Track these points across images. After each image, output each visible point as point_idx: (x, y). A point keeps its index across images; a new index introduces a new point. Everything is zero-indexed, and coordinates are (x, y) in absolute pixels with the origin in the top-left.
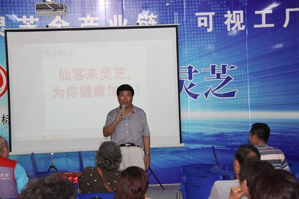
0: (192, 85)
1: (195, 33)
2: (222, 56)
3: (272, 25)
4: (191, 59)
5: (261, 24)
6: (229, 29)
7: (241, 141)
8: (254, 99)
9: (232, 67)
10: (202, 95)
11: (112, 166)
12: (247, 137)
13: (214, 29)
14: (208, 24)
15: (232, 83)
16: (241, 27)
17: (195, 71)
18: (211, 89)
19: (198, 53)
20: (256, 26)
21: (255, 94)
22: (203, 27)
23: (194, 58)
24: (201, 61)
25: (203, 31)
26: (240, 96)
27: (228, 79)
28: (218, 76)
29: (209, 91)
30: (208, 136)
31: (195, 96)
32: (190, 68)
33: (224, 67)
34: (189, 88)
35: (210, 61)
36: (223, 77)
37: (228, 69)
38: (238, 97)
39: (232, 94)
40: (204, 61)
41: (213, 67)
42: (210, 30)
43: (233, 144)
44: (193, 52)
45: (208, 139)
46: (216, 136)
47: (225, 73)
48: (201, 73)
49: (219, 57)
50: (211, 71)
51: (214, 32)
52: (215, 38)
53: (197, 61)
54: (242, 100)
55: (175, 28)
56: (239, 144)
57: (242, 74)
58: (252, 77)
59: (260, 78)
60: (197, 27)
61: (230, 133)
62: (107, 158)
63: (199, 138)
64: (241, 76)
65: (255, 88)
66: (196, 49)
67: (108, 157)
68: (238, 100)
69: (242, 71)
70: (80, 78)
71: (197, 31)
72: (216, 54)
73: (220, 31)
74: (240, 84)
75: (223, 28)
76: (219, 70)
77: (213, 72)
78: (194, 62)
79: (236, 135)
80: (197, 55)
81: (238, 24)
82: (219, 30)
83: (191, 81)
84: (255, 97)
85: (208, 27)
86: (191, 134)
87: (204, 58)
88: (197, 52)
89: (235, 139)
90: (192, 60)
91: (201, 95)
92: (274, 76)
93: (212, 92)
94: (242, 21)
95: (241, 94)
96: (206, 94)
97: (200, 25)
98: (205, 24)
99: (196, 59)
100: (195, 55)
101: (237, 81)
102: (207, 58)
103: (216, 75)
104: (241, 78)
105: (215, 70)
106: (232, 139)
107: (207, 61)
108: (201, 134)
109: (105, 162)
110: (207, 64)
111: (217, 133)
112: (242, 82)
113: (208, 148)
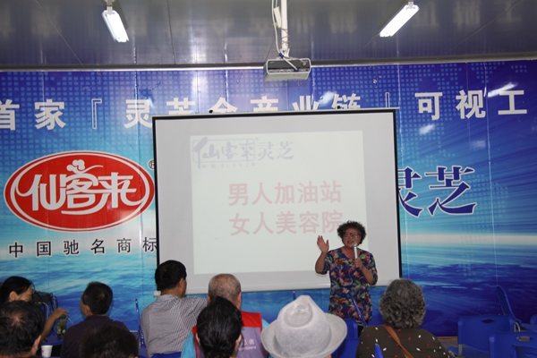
0: (411, 196)
1: (415, 121)
2: (454, 155)
3: (525, 112)
4: (409, 158)
5: (508, 109)
6: (462, 117)
7: (482, 277)
8: (500, 216)
9: (468, 170)
10: (426, 209)
11: (407, 323)
12: (490, 270)
13: (442, 115)
14: (433, 108)
15: (468, 193)
16: (480, 113)
17: (416, 176)
18: (438, 201)
19: (419, 151)
20: (501, 112)
21: (501, 209)
22: (425, 112)
23: (413, 157)
24: (423, 161)
25: (426, 118)
26: (479, 211)
27: (463, 187)
28: (449, 183)
29: (436, 204)
30: (434, 270)
31: (415, 212)
32: (408, 172)
33: (456, 170)
34: (407, 200)
35: (436, 161)
36: (456, 184)
37: (462, 173)
38: (477, 213)
39: (468, 209)
40: (427, 161)
41: (441, 171)
42: (436, 117)
43: (471, 281)
44: (413, 148)
45: (435, 274)
46: (445, 269)
47: (458, 178)
48: (424, 178)
49: (449, 155)
50: (438, 175)
51: (442, 120)
52: (443, 129)
53: (418, 162)
54: (482, 217)
55: (392, 114)
56: (479, 281)
57: (483, 180)
58: (497, 184)
59: (508, 187)
60: (417, 114)
61: (467, 265)
62: (398, 308)
64: (481, 183)
65: (500, 200)
66: (417, 143)
67: (399, 306)
68: (478, 218)
69: (483, 175)
71: (417, 118)
72: (444, 151)
73: (451, 119)
74: (480, 194)
75: (455, 115)
76: (449, 175)
77: (441, 177)
78: (414, 162)
79: (475, 267)
80: (418, 153)
81: (475, 109)
82: (448, 117)
83: (410, 190)
84: (502, 213)
85: (434, 113)
86: (411, 266)
87: (427, 157)
88: (417, 148)
89: (474, 273)
90: (412, 159)
91: (424, 211)
92: (529, 183)
93: (440, 206)
94: (481, 106)
95: (481, 208)
96: (432, 209)
97: (421, 110)
98: (429, 109)
99: (416, 159)
100: (415, 153)
101: (475, 190)
102: (432, 156)
103: (445, 181)
104: (482, 186)
105: (443, 174)
106: (470, 275)
107: (432, 161)
108: (425, 266)
109: (394, 315)
110: (432, 165)
111: (447, 265)
112: (482, 191)
113: (434, 287)
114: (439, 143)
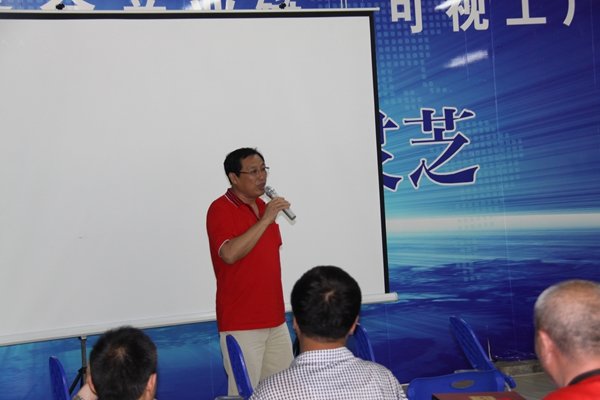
0: (383, 157)
1: (386, 34)
2: (445, 90)
3: (542, 20)
5: (521, 16)
6: (456, 28)
7: (490, 282)
8: (513, 185)
9: (466, 114)
10: (406, 178)
12: (501, 271)
13: (426, 26)
14: (413, 14)
15: (467, 150)
16: (481, 22)
17: (390, 124)
18: (423, 164)
19: (394, 83)
20: (510, 22)
21: (514, 174)
22: (401, 20)
24: (400, 100)
25: (402, 30)
26: (483, 178)
27: (459, 141)
28: (438, 134)
29: (420, 169)
32: (379, 118)
33: (449, 113)
35: (419, 100)
36: (449, 137)
37: (457, 119)
38: (481, 182)
39: (467, 176)
40: (406, 99)
41: (427, 114)
42: (417, 29)
43: (475, 288)
45: (422, 280)
46: (437, 272)
47: (452, 128)
48: (402, 127)
49: (438, 90)
50: (422, 123)
51: (426, 32)
52: (427, 47)
53: (393, 101)
54: (494, 187)
55: (367, 18)
56: (485, 288)
57: (487, 130)
58: (507, 136)
59: (523, 139)
60: (390, 23)
61: (467, 264)
63: (403, 278)
64: (485, 133)
65: (513, 160)
66: (390, 72)
68: (482, 189)
69: (486, 122)
71: (389, 30)
72: (431, 83)
73: (439, 32)
74: (484, 152)
75: (445, 24)
76: (438, 122)
77: (428, 127)
78: (386, 102)
79: (479, 267)
80: (392, 87)
81: (474, 16)
82: (435, 28)
83: (382, 148)
84: (515, 181)
85: (413, 22)
87: (406, 93)
88: (391, 80)
89: (479, 276)
91: (404, 180)
93: (427, 171)
94: (482, 10)
95: (486, 174)
96: (415, 177)
97: (395, 16)
98: (408, 17)
100: (388, 86)
101: (477, 145)
102: (412, 92)
103: (433, 132)
104: (485, 140)
105: (430, 120)
106: (472, 279)
107: (413, 100)
110: (414, 107)
111: (439, 265)
112: (486, 147)
113: (422, 302)
114: (423, 70)
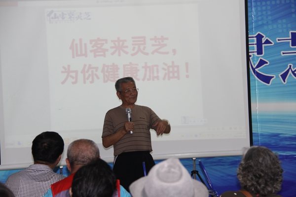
0: (262, 63)
4: (260, 23)
10: (277, 77)
17: (267, 42)
18: (290, 68)
19: (271, 15)
23: (265, 22)
24: (275, 26)
29: (288, 71)
31: (267, 79)
32: (259, 37)
34: (258, 67)
35: (289, 25)
40: (280, 26)
41: (294, 35)
44: (264, 13)
45: (287, 143)
48: (276, 44)
50: (290, 41)
53: (270, 27)
63: (273, 141)
66: (269, 8)
70: (102, 53)
77: (294, 43)
78: (266, 27)
80: (270, 18)
83: (261, 57)
86: (262, 135)
87: (280, 21)
88: (269, 13)
90: (263, 25)
91: (276, 78)
93: (293, 72)
96: (284, 76)
99: (267, 24)
100: (267, 18)
102: (284, 21)
107: (285, 26)
108: (277, 135)
110: (285, 30)
113: (287, 157)
114: (293, 6)
